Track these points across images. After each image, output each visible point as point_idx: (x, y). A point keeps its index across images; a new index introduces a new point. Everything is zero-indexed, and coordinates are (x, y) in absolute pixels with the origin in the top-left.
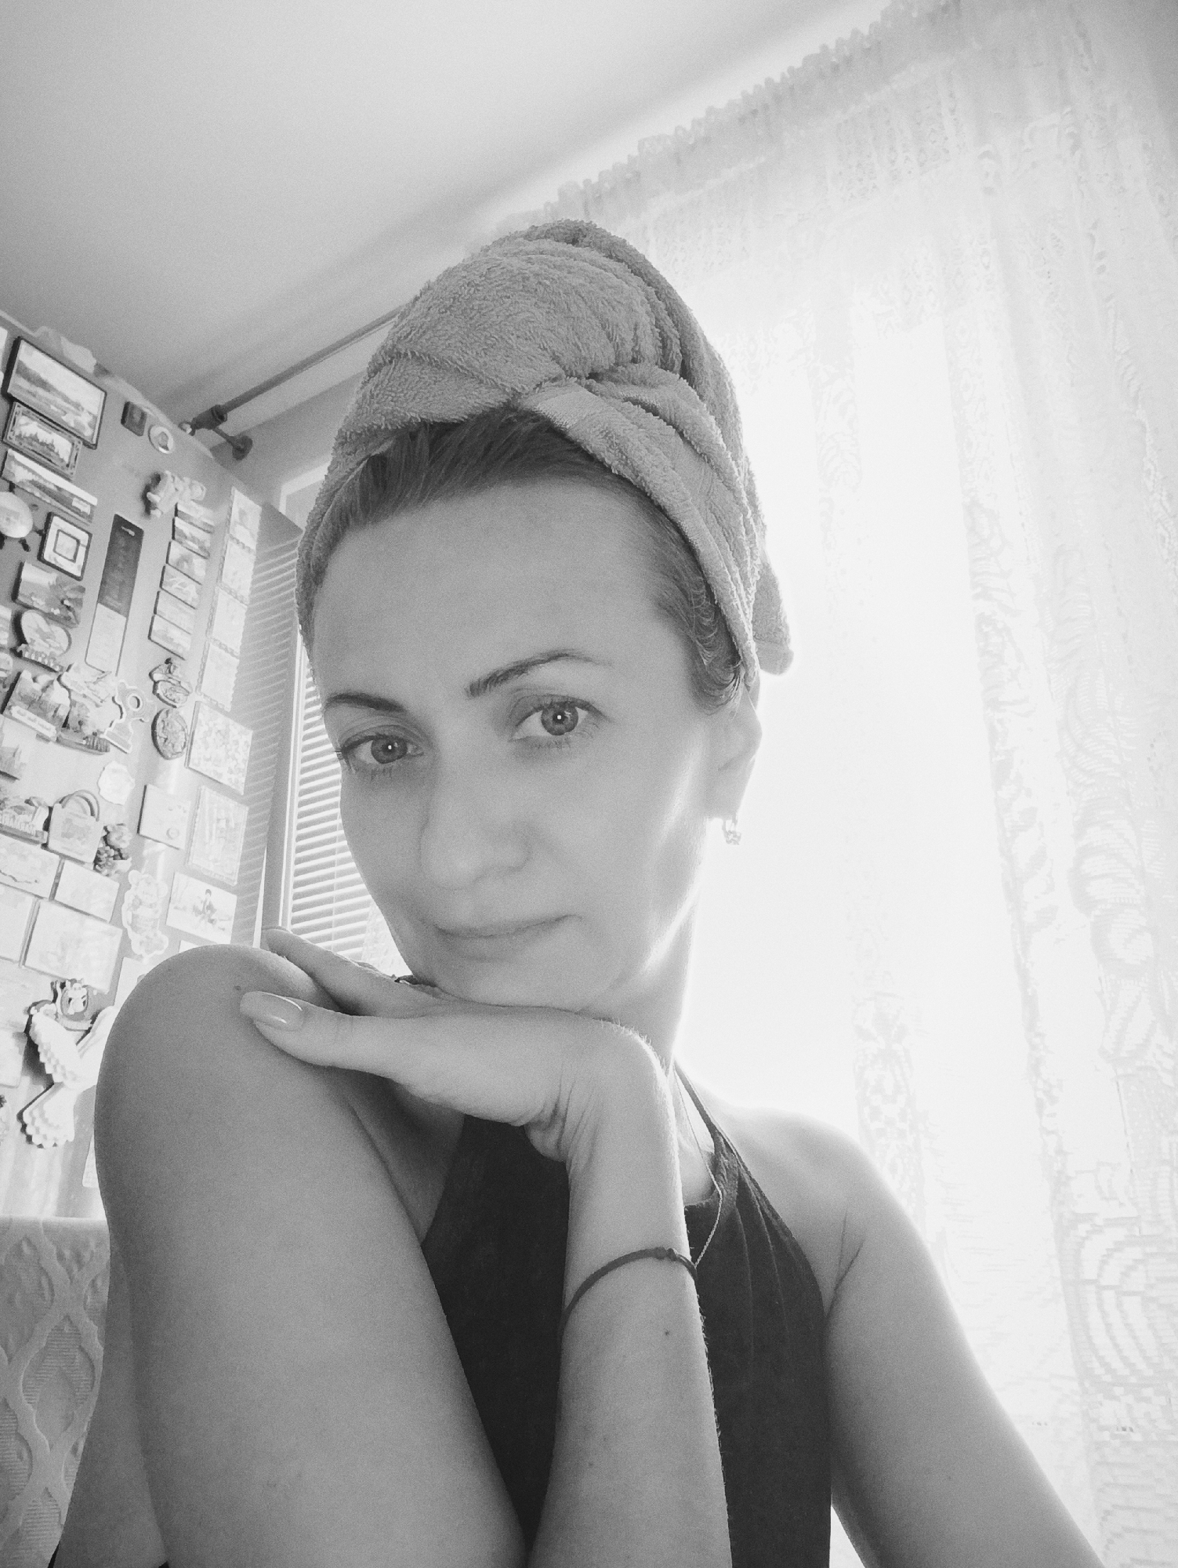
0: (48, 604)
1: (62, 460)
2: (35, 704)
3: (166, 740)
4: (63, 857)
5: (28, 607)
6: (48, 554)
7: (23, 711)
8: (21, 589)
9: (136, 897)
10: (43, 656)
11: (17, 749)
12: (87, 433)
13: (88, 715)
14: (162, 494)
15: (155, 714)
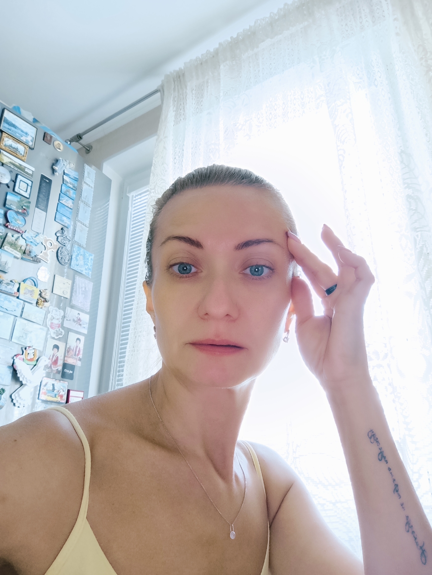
0: (17, 208)
1: (21, 154)
2: (13, 245)
3: (62, 258)
4: (25, 301)
5: (10, 209)
6: (16, 189)
7: (9, 248)
8: (7, 202)
9: (52, 316)
10: (16, 227)
11: (7, 262)
12: (30, 144)
13: (33, 249)
14: (58, 166)
15: (58, 248)
